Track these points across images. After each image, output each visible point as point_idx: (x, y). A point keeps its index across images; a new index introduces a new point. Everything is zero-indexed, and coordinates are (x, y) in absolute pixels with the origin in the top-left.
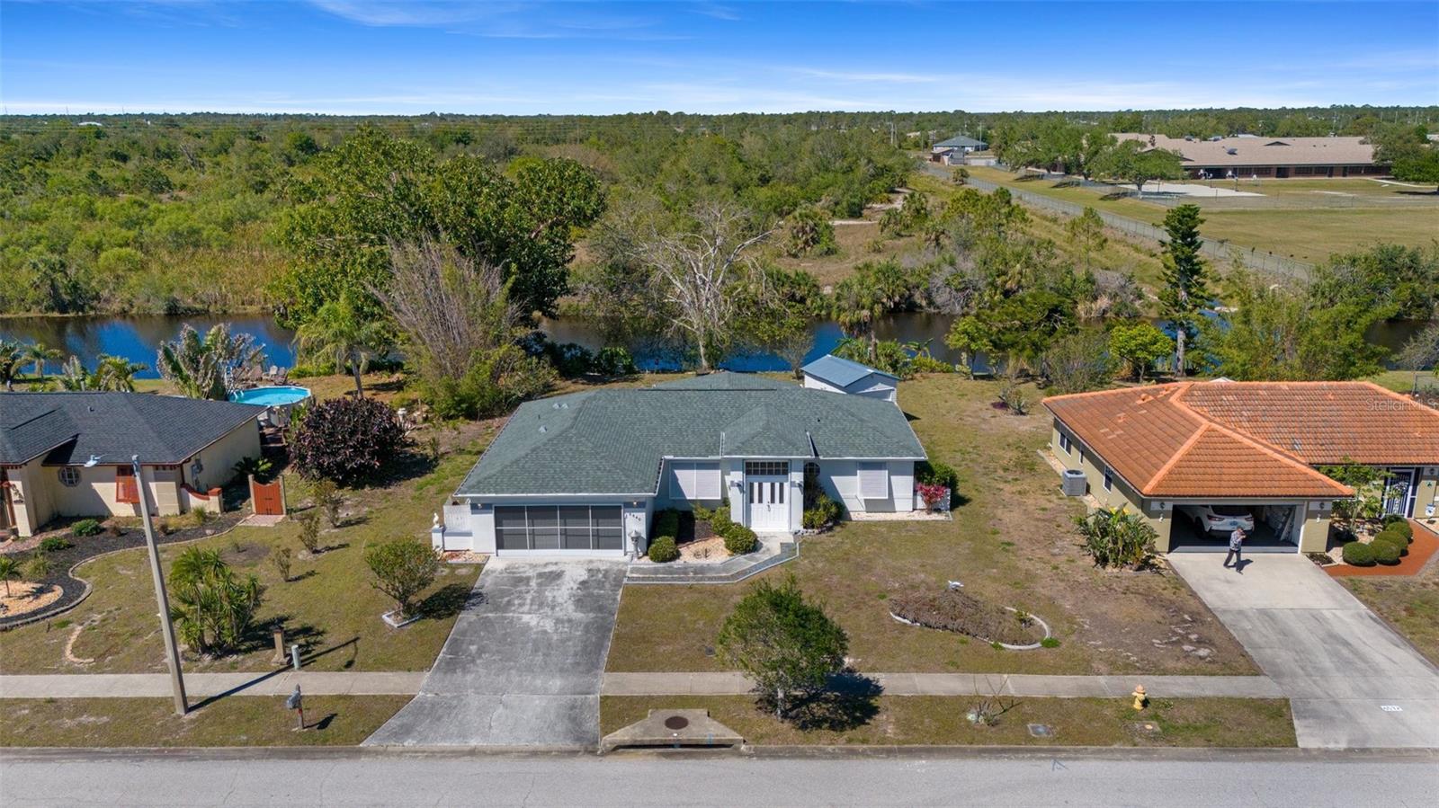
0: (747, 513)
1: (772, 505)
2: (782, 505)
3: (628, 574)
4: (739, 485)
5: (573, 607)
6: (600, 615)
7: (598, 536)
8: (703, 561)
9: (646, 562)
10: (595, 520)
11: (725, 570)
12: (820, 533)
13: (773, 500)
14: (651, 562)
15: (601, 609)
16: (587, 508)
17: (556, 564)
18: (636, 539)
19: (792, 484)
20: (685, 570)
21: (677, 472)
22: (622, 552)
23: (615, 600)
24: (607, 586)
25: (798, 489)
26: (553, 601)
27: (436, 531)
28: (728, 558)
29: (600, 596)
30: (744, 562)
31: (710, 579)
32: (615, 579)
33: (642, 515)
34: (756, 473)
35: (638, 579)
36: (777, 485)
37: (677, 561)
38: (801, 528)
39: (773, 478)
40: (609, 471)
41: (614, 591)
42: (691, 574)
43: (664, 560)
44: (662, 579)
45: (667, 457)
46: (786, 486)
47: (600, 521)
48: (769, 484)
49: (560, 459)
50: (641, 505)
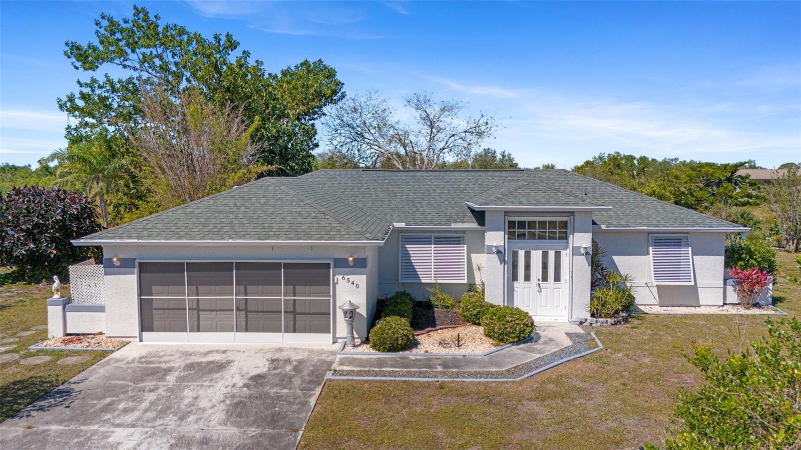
0: (510, 292)
1: (543, 284)
2: (557, 284)
3: (335, 366)
4: (499, 252)
5: (223, 416)
6: (269, 431)
7: (294, 312)
8: (454, 351)
9: (366, 352)
10: (290, 288)
11: (492, 363)
12: (615, 324)
13: (545, 278)
14: (372, 351)
15: (274, 420)
16: (277, 266)
17: (224, 352)
18: (351, 314)
19: (576, 251)
20: (428, 362)
21: (410, 248)
22: (329, 337)
23: (304, 404)
24: (297, 382)
25: (583, 259)
26: (191, 405)
27: (54, 303)
28: (493, 349)
29: (279, 397)
30: (518, 354)
31: (471, 375)
32: (312, 374)
33: (361, 279)
34: (521, 236)
35: (349, 373)
36: (551, 254)
37: (414, 351)
38: (588, 315)
39: (546, 243)
40: (315, 217)
41: (307, 389)
42: (439, 369)
43: (393, 349)
44: (391, 374)
45: (397, 225)
46: (566, 255)
47: (299, 288)
48: (540, 253)
49: (248, 205)
50: (360, 264)
